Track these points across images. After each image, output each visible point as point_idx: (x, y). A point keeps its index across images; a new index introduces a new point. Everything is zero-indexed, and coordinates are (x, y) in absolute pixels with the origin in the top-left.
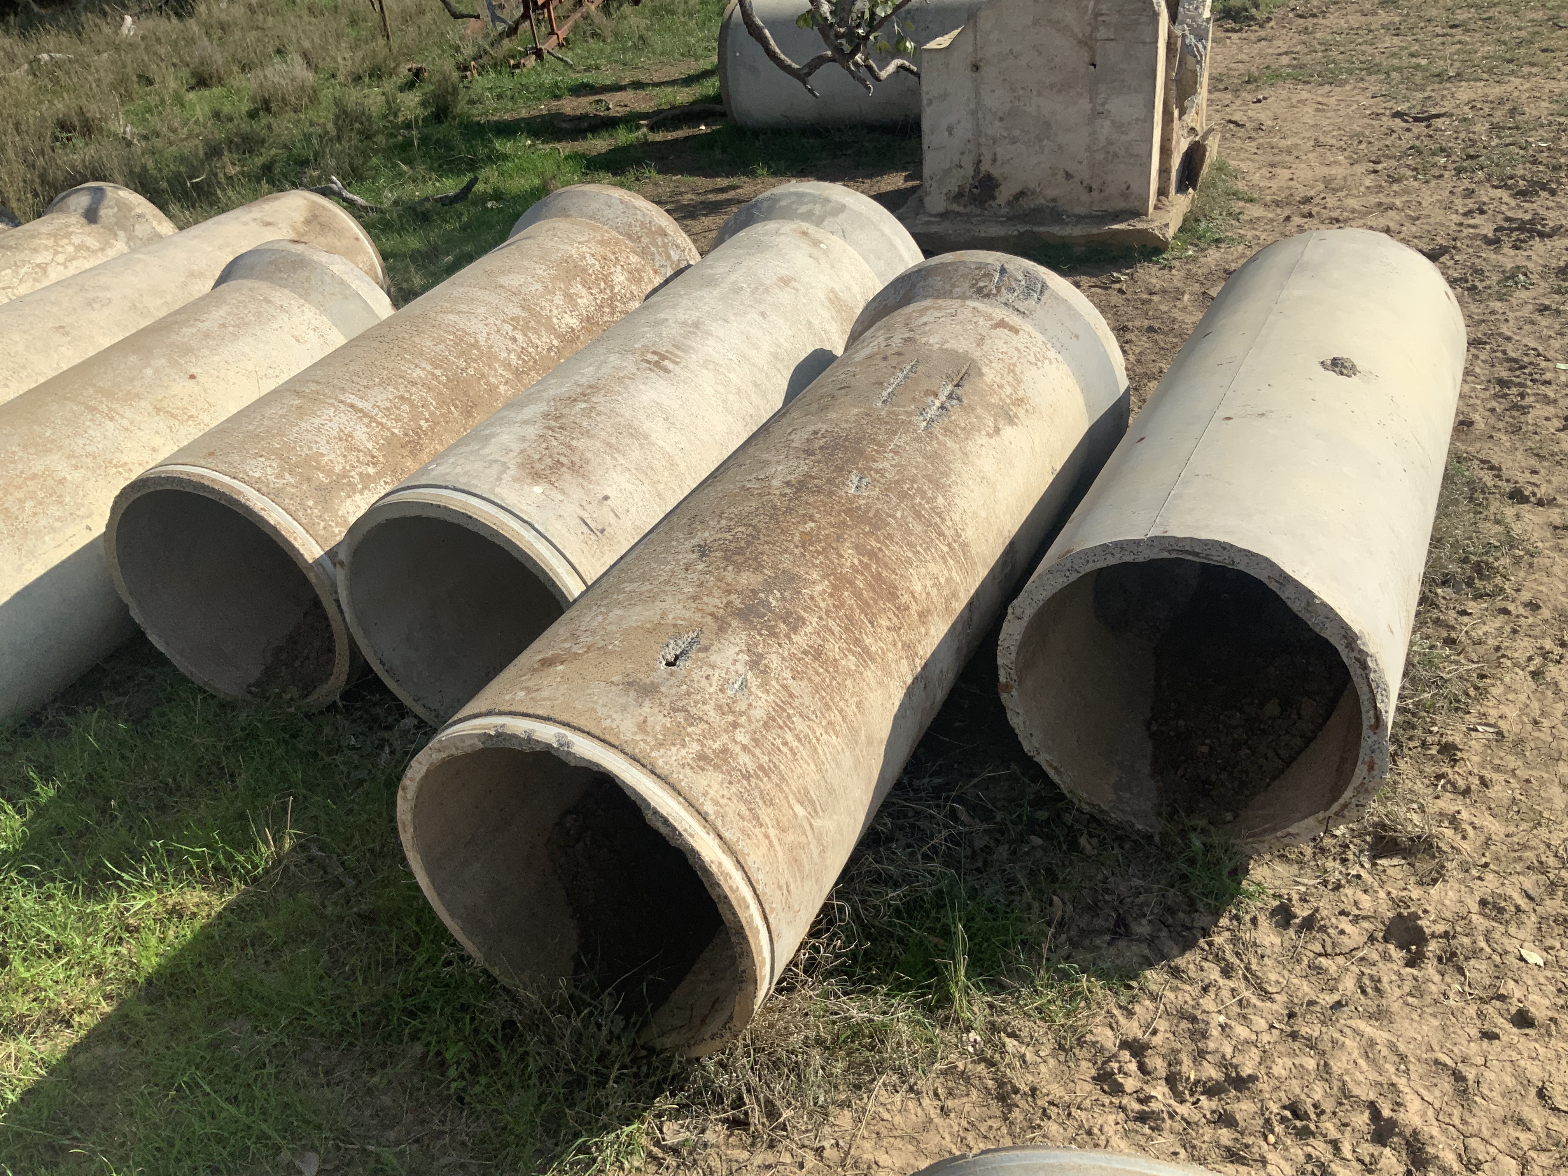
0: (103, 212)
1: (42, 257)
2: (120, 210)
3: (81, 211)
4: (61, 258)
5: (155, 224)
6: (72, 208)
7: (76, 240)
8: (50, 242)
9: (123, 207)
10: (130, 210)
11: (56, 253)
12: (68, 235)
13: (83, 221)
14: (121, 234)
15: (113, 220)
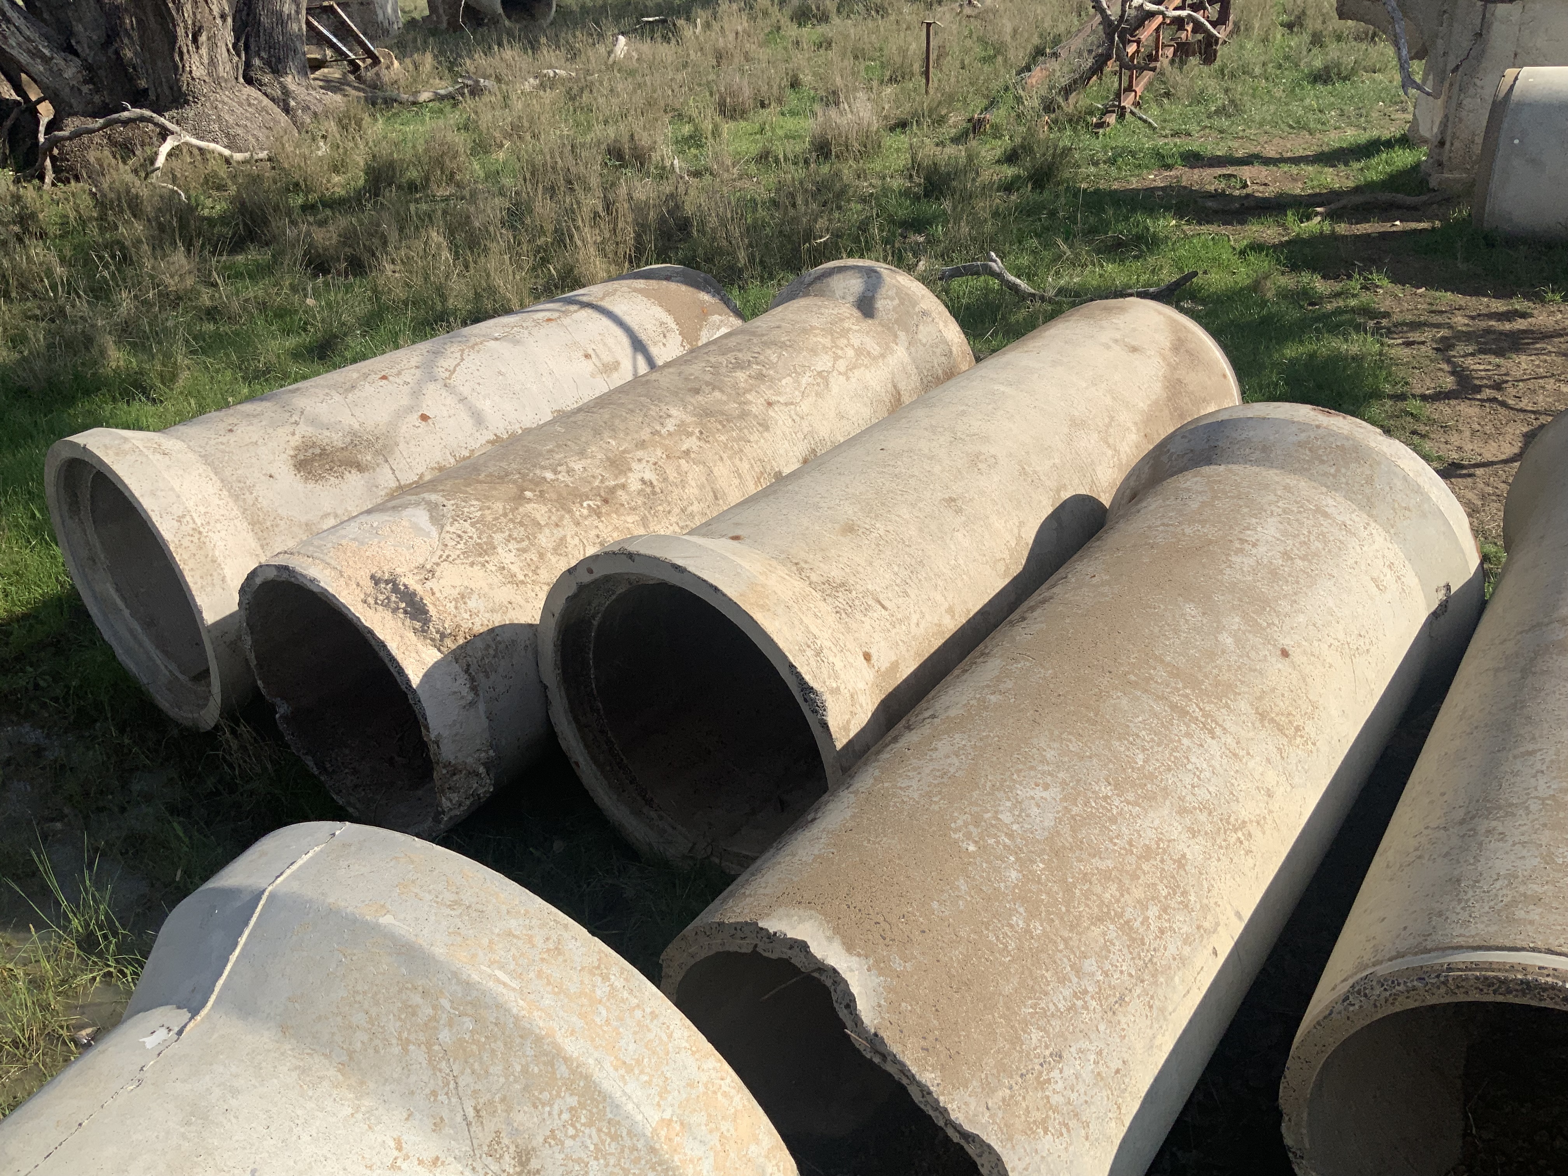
0: (881, 304)
1: (823, 362)
2: (902, 303)
3: (851, 299)
4: (842, 365)
5: (941, 325)
6: (839, 293)
7: (856, 342)
8: (827, 341)
9: (905, 298)
10: (914, 304)
11: (837, 358)
12: (845, 333)
13: (857, 313)
14: (902, 335)
15: (893, 316)
